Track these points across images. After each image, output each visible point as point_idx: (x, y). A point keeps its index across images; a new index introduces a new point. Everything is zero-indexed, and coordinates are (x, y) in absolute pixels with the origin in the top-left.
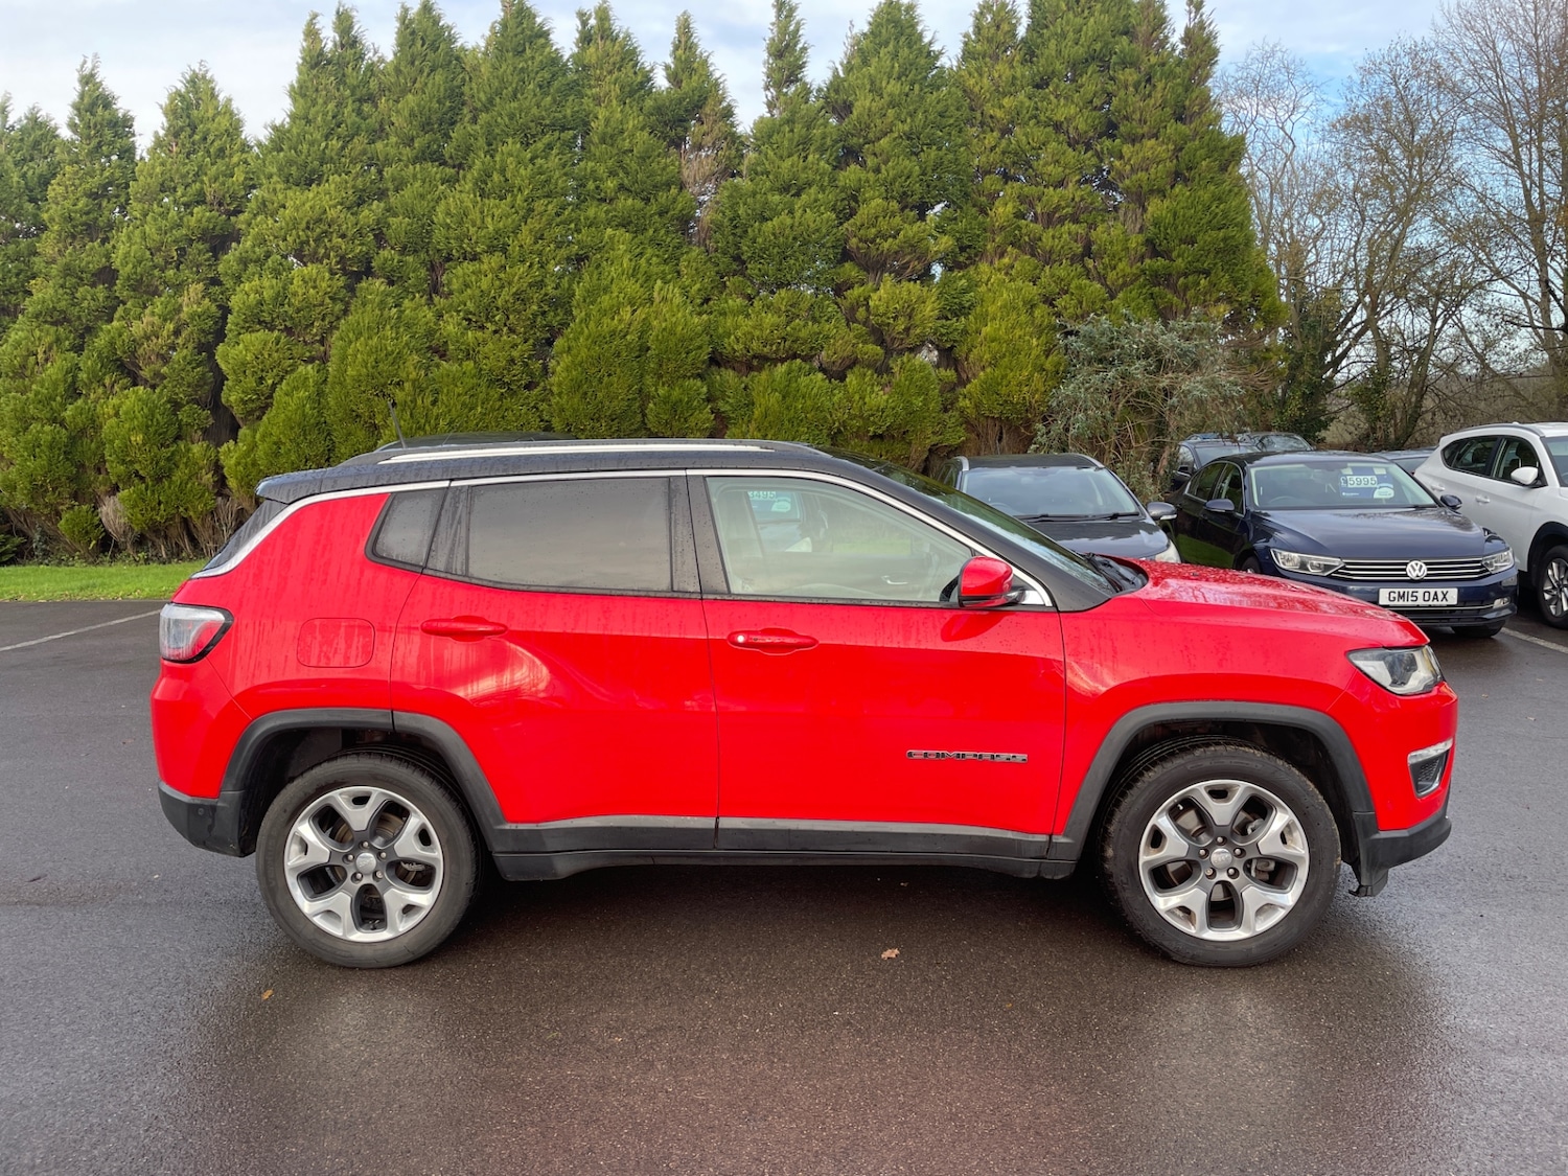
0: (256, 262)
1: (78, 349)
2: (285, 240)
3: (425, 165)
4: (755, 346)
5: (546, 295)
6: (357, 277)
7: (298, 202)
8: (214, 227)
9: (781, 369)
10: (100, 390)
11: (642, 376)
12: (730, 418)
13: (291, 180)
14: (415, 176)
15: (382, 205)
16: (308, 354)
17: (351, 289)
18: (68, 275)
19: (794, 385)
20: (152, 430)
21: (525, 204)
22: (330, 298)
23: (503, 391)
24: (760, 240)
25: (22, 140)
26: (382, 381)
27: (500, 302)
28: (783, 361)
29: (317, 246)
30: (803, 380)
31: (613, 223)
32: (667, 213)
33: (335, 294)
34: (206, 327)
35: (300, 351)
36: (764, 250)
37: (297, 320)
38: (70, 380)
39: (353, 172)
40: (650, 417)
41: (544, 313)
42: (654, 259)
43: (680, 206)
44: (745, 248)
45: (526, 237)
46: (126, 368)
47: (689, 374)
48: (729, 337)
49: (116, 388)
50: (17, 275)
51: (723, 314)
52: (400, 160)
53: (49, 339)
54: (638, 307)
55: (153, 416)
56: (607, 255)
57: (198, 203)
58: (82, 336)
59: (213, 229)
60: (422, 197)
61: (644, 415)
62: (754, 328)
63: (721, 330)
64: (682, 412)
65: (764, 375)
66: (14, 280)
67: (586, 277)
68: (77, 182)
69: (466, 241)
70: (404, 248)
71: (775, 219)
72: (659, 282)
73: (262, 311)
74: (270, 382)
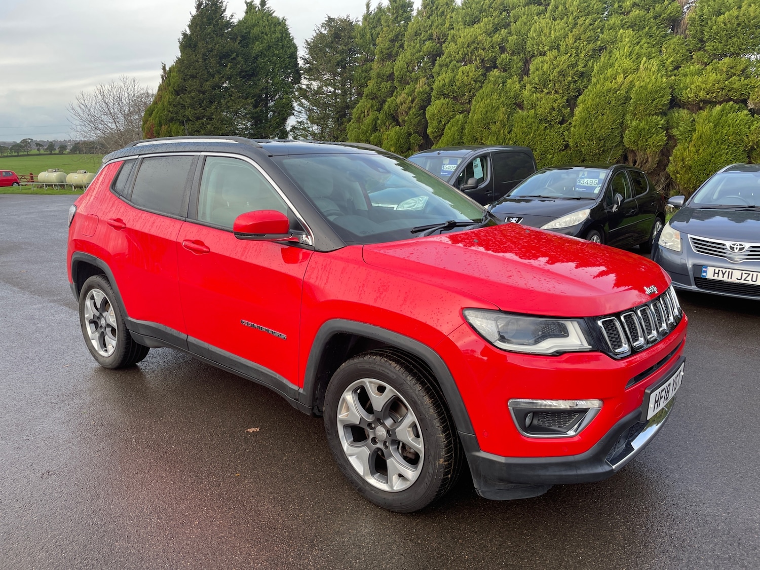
0: (446, 65)
1: (379, 110)
2: (458, 54)
3: (530, 7)
4: (702, 94)
5: (577, 71)
6: (488, 69)
7: (465, 34)
8: (433, 50)
9: (718, 108)
10: (384, 128)
11: (624, 115)
12: (679, 139)
13: (466, 24)
14: (524, 13)
15: (506, 31)
16: (461, 109)
17: (484, 75)
18: (379, 77)
19: (724, 118)
20: (398, 145)
21: (573, 21)
22: (474, 81)
23: (547, 125)
24: (714, 27)
25: (374, 18)
26: (488, 121)
27: (551, 78)
28: (720, 103)
29: (472, 55)
30: (731, 115)
31: (626, 26)
32: (660, 16)
33: (477, 78)
34: (423, 98)
35: (458, 108)
36: (716, 34)
37: (458, 92)
38: (374, 124)
39: (494, 15)
40: (625, 140)
41: (575, 82)
42: (646, 45)
43: (669, 12)
44: (706, 33)
45: (570, 40)
46: (394, 118)
47: (653, 113)
48: (687, 89)
49: (390, 127)
50: (364, 79)
51: (685, 75)
52: (519, 6)
53: (369, 106)
54: (629, 74)
55: (399, 140)
56: (617, 45)
57: (429, 39)
58: (382, 105)
59: (433, 51)
60: (525, 24)
61: (622, 137)
62: (702, 83)
63: (682, 85)
64: (644, 136)
65: (704, 113)
66: (363, 81)
67: (602, 59)
68: (387, 35)
69: (541, 45)
70: (513, 52)
71: (727, 13)
72: (645, 59)
73: (444, 89)
74: (443, 123)
